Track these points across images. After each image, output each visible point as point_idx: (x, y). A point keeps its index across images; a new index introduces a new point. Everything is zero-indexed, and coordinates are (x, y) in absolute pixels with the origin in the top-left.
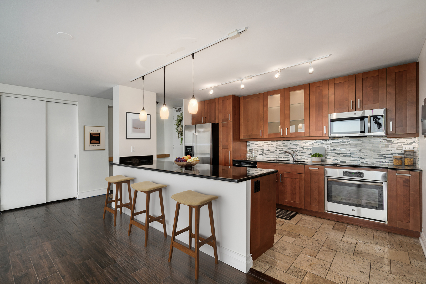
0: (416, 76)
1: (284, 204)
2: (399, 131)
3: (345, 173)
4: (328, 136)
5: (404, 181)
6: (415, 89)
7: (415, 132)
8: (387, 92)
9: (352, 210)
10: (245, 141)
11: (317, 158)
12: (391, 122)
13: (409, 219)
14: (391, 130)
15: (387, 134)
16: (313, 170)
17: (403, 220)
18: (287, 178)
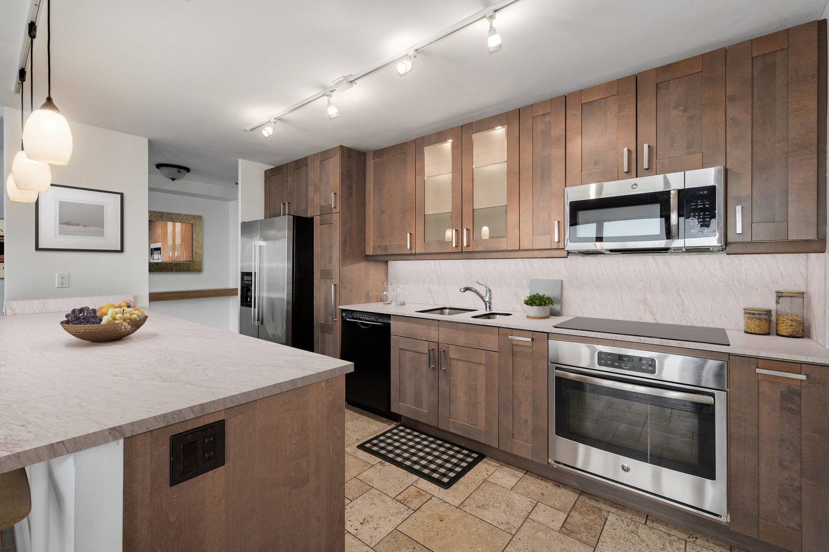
0: (817, 62)
1: (451, 430)
2: (762, 233)
3: (603, 358)
4: (564, 249)
5: (781, 392)
6: (813, 104)
7: (812, 235)
8: (728, 119)
9: (623, 467)
10: (383, 259)
11: (535, 308)
12: (737, 207)
13: (797, 518)
14: (739, 230)
15: (726, 244)
16: (520, 344)
17: (779, 520)
18: (458, 360)
